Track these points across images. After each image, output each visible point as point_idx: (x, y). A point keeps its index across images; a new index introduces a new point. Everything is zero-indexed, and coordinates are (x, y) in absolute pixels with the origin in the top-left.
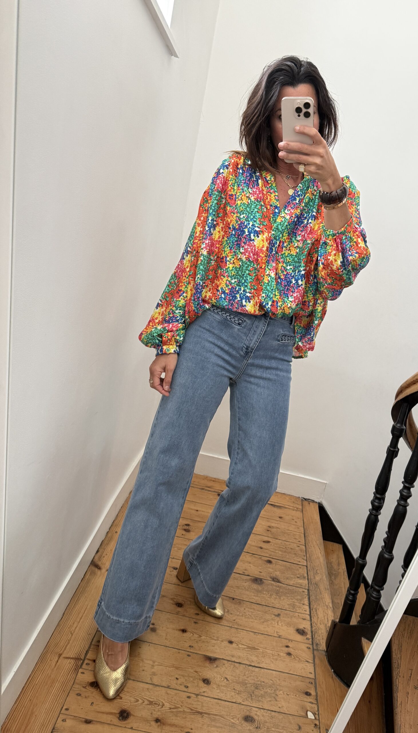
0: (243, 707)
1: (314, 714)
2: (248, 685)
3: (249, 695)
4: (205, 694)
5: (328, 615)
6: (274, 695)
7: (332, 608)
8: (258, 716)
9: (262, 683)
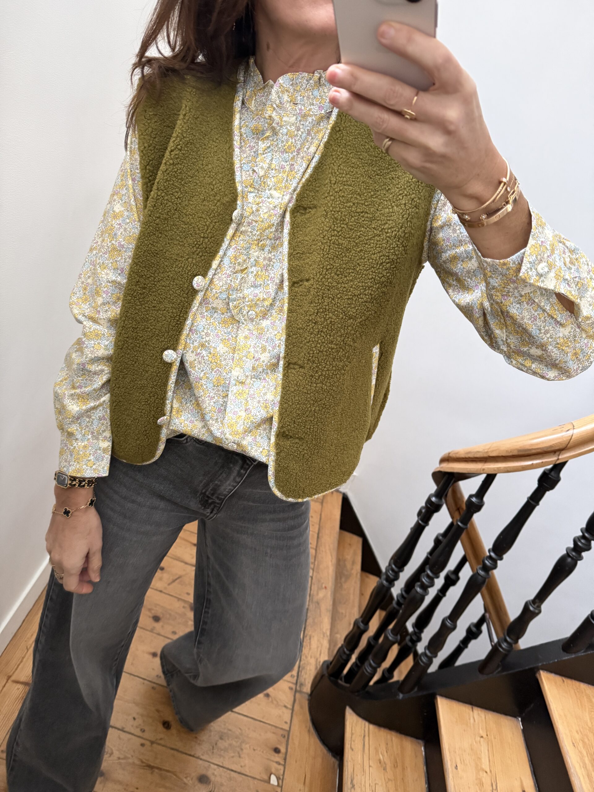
0: (200, 762)
1: (278, 779)
2: (212, 733)
3: (211, 747)
4: (162, 742)
5: (322, 645)
6: (238, 749)
7: (329, 637)
8: (216, 776)
9: (229, 732)
